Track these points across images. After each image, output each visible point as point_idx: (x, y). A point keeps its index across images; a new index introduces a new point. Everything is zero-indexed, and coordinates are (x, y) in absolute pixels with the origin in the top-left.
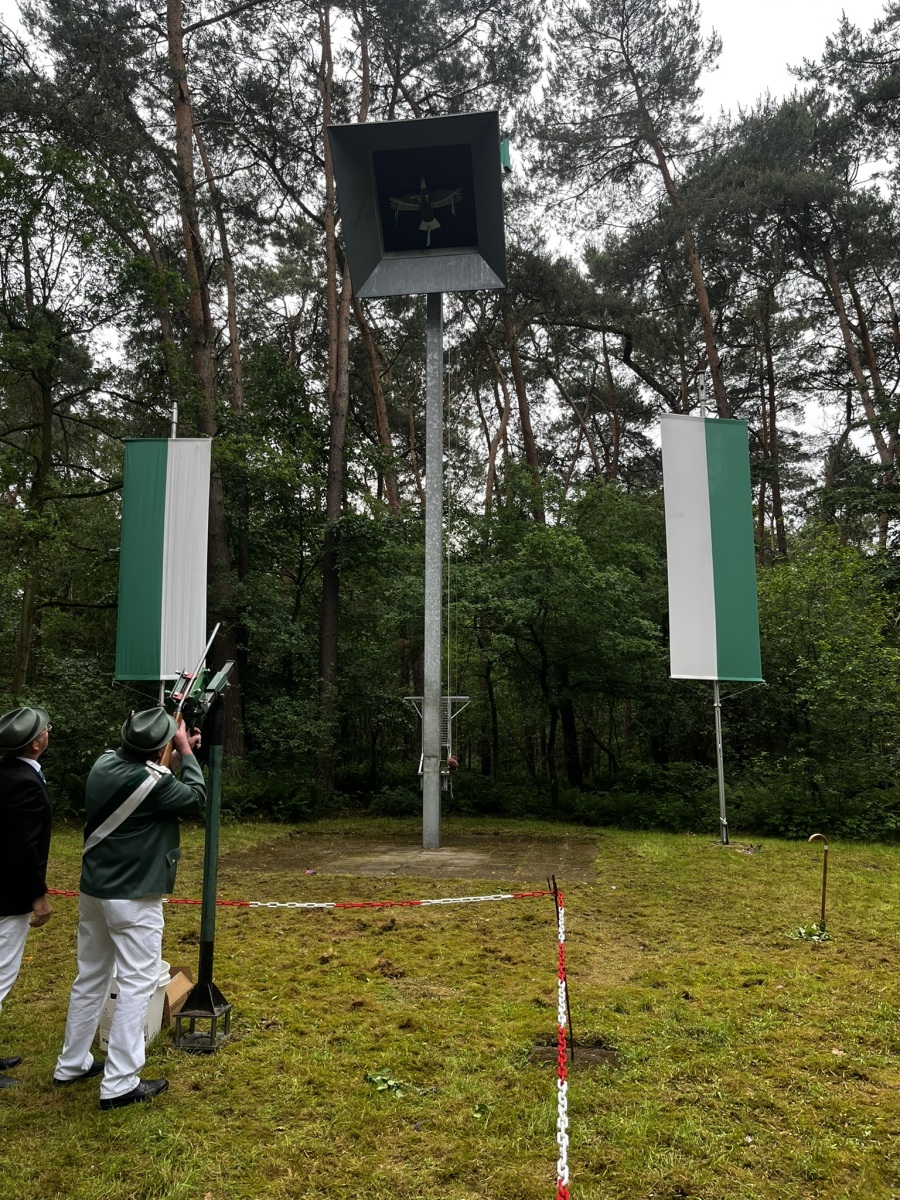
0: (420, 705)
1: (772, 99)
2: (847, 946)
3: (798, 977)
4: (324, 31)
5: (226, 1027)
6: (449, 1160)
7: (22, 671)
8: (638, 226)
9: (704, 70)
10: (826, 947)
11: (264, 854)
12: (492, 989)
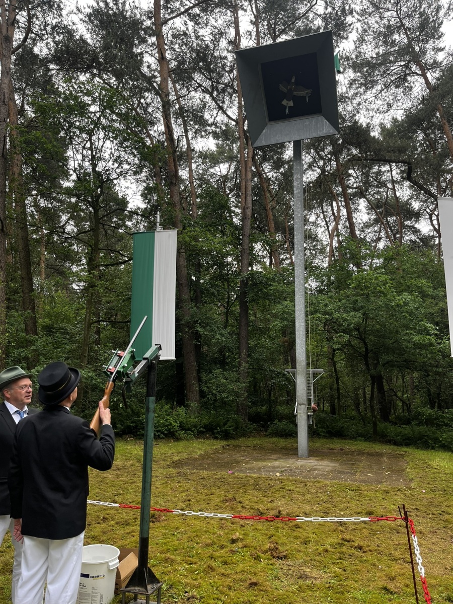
0: (294, 374)
4: (236, 21)
7: (85, 356)
8: (410, 109)
9: (445, 20)
12: (351, 575)
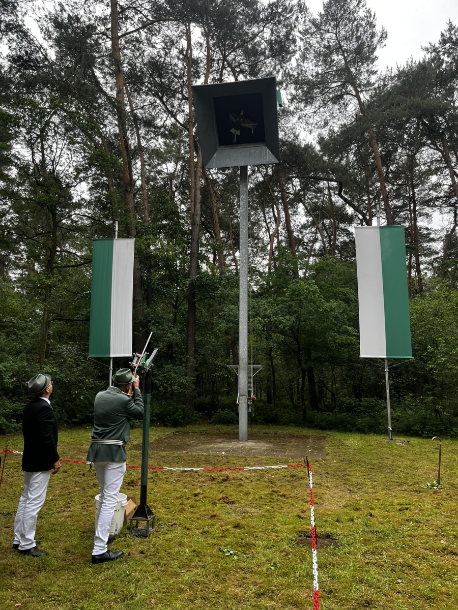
0: (237, 369)
1: (414, 61)
2: (451, 491)
3: (426, 506)
4: (188, 34)
5: (153, 525)
6: (260, 587)
7: (43, 352)
8: (345, 125)
9: (378, 47)
10: (440, 492)
11: (161, 443)
12: (277, 510)
